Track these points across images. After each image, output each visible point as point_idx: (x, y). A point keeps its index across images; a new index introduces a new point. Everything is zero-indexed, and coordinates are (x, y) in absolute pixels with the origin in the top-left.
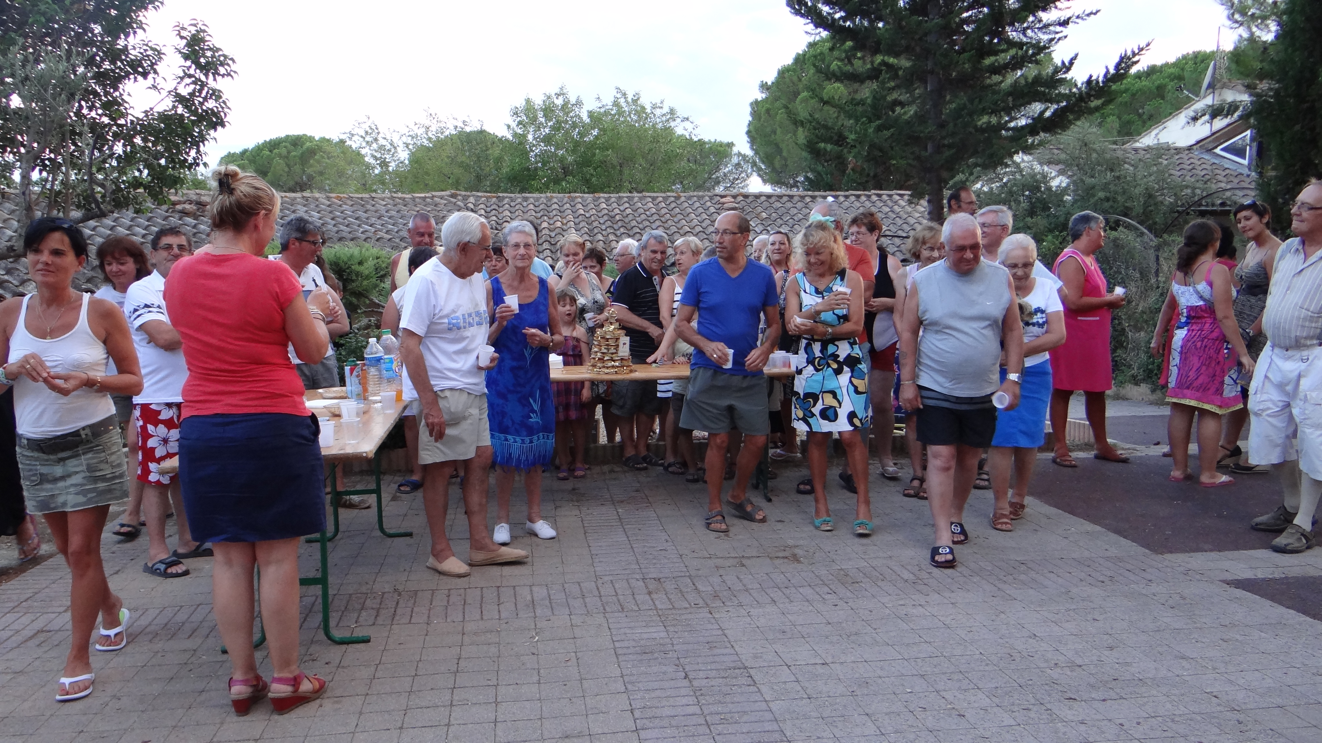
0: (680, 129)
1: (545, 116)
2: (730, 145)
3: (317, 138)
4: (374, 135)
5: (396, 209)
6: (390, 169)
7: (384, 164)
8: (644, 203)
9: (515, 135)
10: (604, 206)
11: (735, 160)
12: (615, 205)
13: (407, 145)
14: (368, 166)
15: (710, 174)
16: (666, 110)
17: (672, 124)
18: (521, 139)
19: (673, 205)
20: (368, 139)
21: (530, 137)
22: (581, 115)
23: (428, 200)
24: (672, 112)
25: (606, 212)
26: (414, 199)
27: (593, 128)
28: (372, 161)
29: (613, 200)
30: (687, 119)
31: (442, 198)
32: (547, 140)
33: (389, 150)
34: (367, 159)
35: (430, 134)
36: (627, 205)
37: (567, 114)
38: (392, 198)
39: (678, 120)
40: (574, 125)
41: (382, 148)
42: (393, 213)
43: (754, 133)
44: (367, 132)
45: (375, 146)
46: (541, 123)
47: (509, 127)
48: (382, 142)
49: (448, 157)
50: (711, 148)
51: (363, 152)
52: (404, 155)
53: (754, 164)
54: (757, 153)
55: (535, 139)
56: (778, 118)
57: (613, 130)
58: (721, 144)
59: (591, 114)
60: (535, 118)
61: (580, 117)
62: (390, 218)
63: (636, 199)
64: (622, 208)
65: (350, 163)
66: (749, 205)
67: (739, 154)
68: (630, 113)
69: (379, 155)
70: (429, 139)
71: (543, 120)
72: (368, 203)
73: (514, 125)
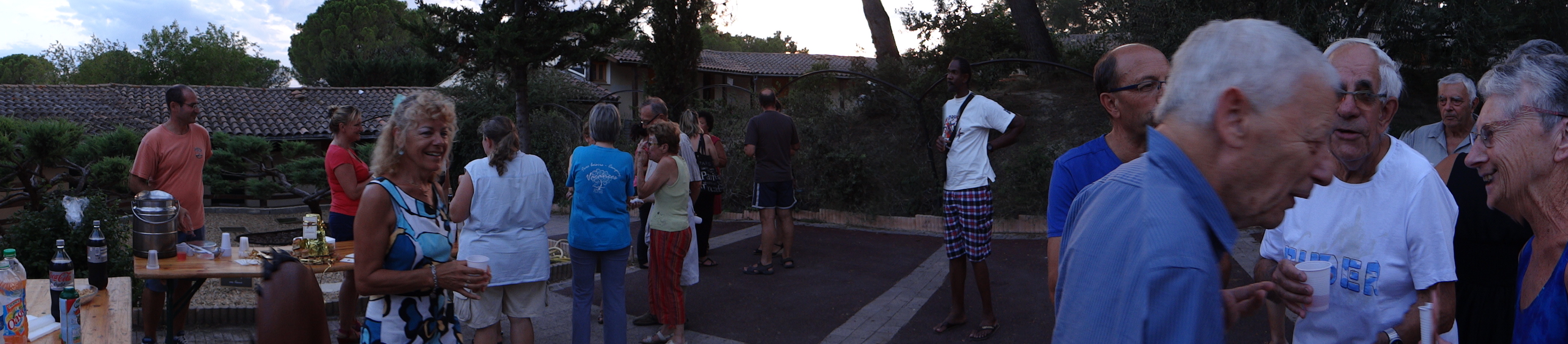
0: (249, 50)
2: (278, 62)
3: (29, 56)
6: (70, 72)
7: (66, 69)
9: (144, 52)
11: (281, 71)
13: (79, 58)
14: (57, 70)
15: (266, 78)
16: (240, 38)
17: (245, 47)
18: (148, 54)
20: (57, 54)
22: (186, 39)
23: (97, 89)
24: (244, 39)
25: (215, 97)
26: (88, 88)
28: (59, 68)
30: (255, 44)
31: (105, 87)
33: (69, 61)
35: (94, 51)
36: (229, 94)
37: (176, 39)
38: (74, 87)
39: (249, 45)
40: (182, 45)
41: (65, 59)
42: (75, 97)
43: (293, 54)
44: (56, 50)
45: (61, 58)
46: (161, 44)
47: (141, 46)
48: (65, 56)
49: (104, 65)
50: (266, 63)
51: (55, 62)
52: (77, 63)
53: (293, 72)
54: (294, 66)
55: (157, 53)
56: (309, 44)
57: (207, 48)
58: (272, 61)
59: (192, 39)
60: (158, 40)
61: (185, 41)
65: (47, 69)
66: (289, 96)
67: (283, 67)
68: (218, 38)
69: (63, 64)
70: (93, 54)
71: (162, 42)
72: (59, 90)
73: (144, 45)
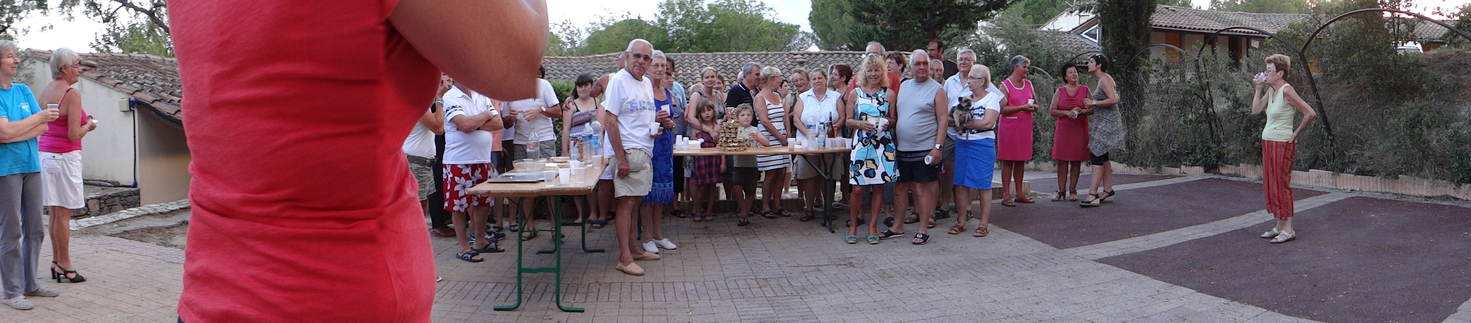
0: (767, 16)
1: (680, 8)
2: (798, 27)
4: (568, 24)
5: (583, 65)
6: (577, 45)
7: (573, 42)
8: (745, 57)
9: (660, 20)
10: (720, 59)
11: (801, 36)
12: (727, 59)
14: (563, 43)
15: (785, 44)
16: (758, 3)
17: (762, 12)
18: (663, 22)
19: (764, 59)
20: (565, 27)
21: (669, 21)
22: (703, 7)
23: (605, 58)
24: (762, 4)
25: (721, 63)
27: (711, 15)
29: (726, 56)
30: (772, 9)
32: (680, 23)
33: (576, 34)
34: (562, 39)
35: (604, 22)
36: (735, 59)
37: (693, 6)
38: (581, 59)
39: (766, 10)
40: (698, 13)
41: (572, 32)
42: (581, 68)
43: (813, 18)
44: (563, 23)
45: (568, 31)
46: (677, 12)
47: (656, 15)
48: (572, 29)
49: (617, 35)
50: (786, 28)
51: (561, 35)
52: (585, 36)
53: (813, 38)
54: (815, 31)
55: (673, 22)
56: (830, 8)
57: (725, 15)
58: (792, 26)
59: (710, 6)
60: (673, 9)
61: (702, 8)
62: (579, 71)
63: (740, 56)
64: (732, 61)
66: (812, 59)
67: (803, 32)
68: (736, 5)
69: (570, 37)
70: (603, 25)
71: (678, 10)
73: (659, 14)
